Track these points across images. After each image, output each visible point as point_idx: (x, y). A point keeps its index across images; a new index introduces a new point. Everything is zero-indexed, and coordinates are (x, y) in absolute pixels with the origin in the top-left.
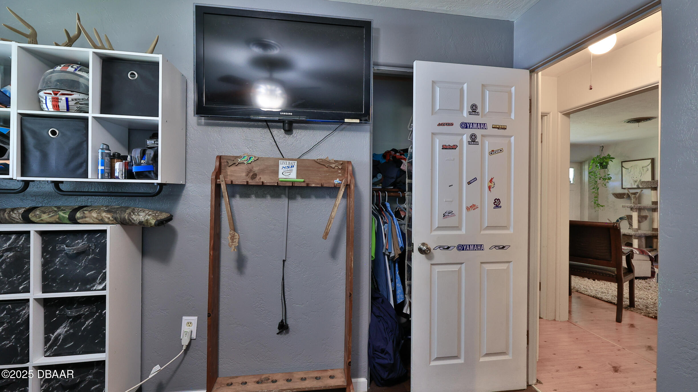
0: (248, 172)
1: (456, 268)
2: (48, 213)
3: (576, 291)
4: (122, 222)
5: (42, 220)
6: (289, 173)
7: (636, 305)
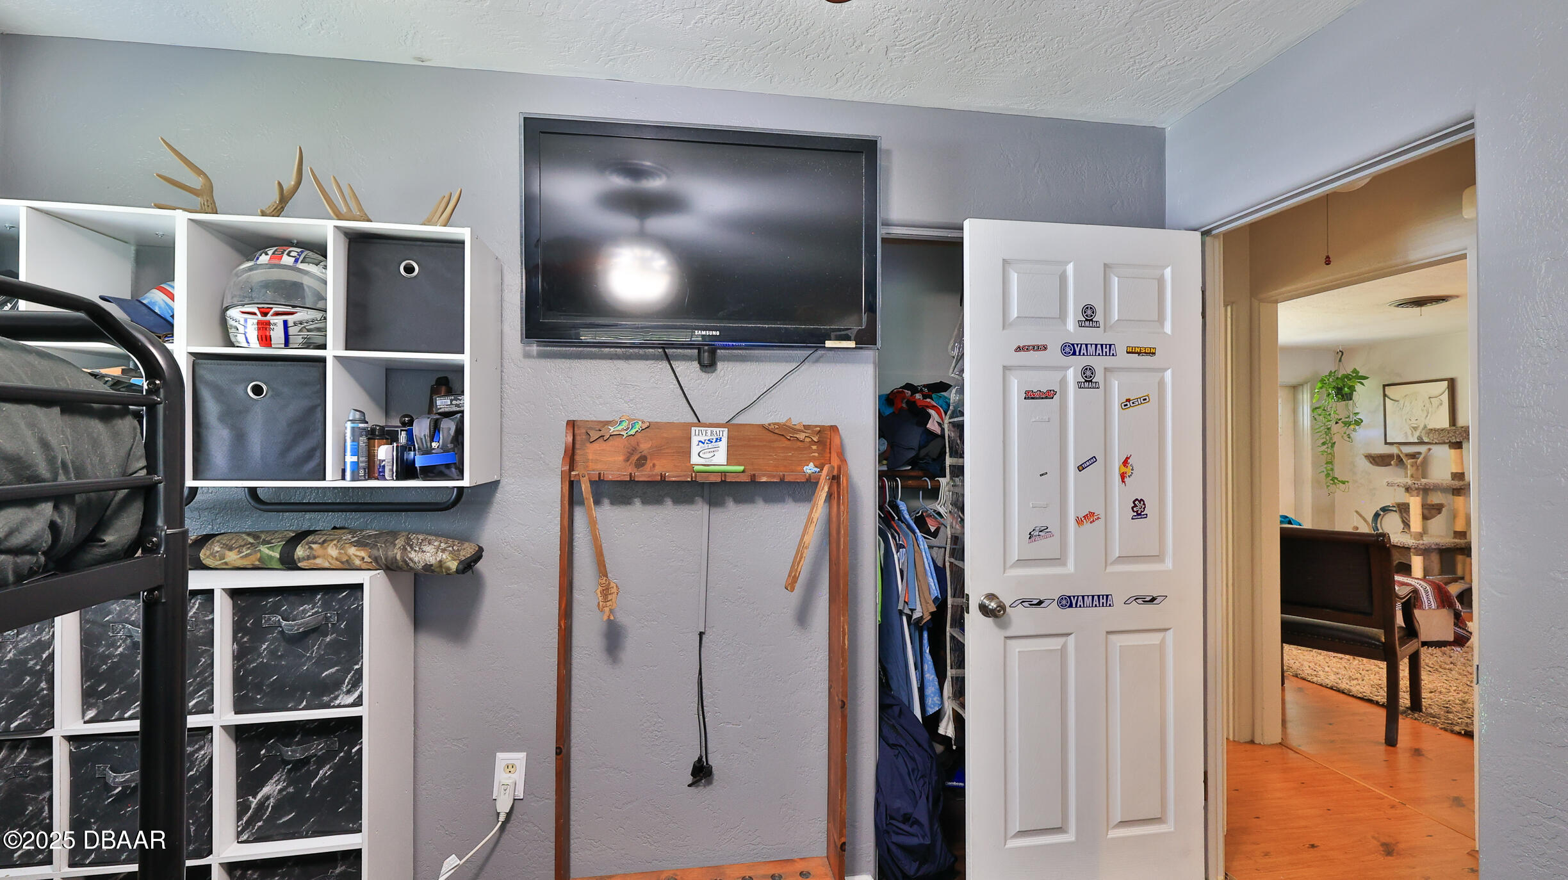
0: (628, 452)
1: (1055, 644)
2: (238, 549)
3: (1293, 676)
4: (389, 565)
5: (226, 563)
6: (712, 454)
7: (1425, 706)
